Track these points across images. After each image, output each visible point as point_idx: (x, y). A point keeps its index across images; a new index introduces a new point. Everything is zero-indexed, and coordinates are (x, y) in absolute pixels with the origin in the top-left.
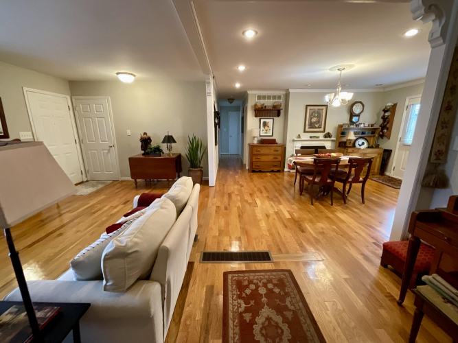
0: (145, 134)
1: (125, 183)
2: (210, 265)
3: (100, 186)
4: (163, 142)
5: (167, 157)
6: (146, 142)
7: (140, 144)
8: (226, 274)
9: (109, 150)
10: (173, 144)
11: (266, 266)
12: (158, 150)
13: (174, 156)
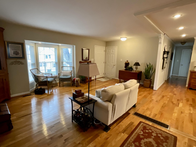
0: (127, 61)
1: (116, 80)
2: (136, 117)
3: (108, 80)
4: (134, 65)
5: (135, 72)
6: (127, 64)
7: (125, 65)
8: (141, 122)
9: (113, 66)
10: (138, 67)
11: (163, 129)
12: (131, 68)
13: (138, 72)
